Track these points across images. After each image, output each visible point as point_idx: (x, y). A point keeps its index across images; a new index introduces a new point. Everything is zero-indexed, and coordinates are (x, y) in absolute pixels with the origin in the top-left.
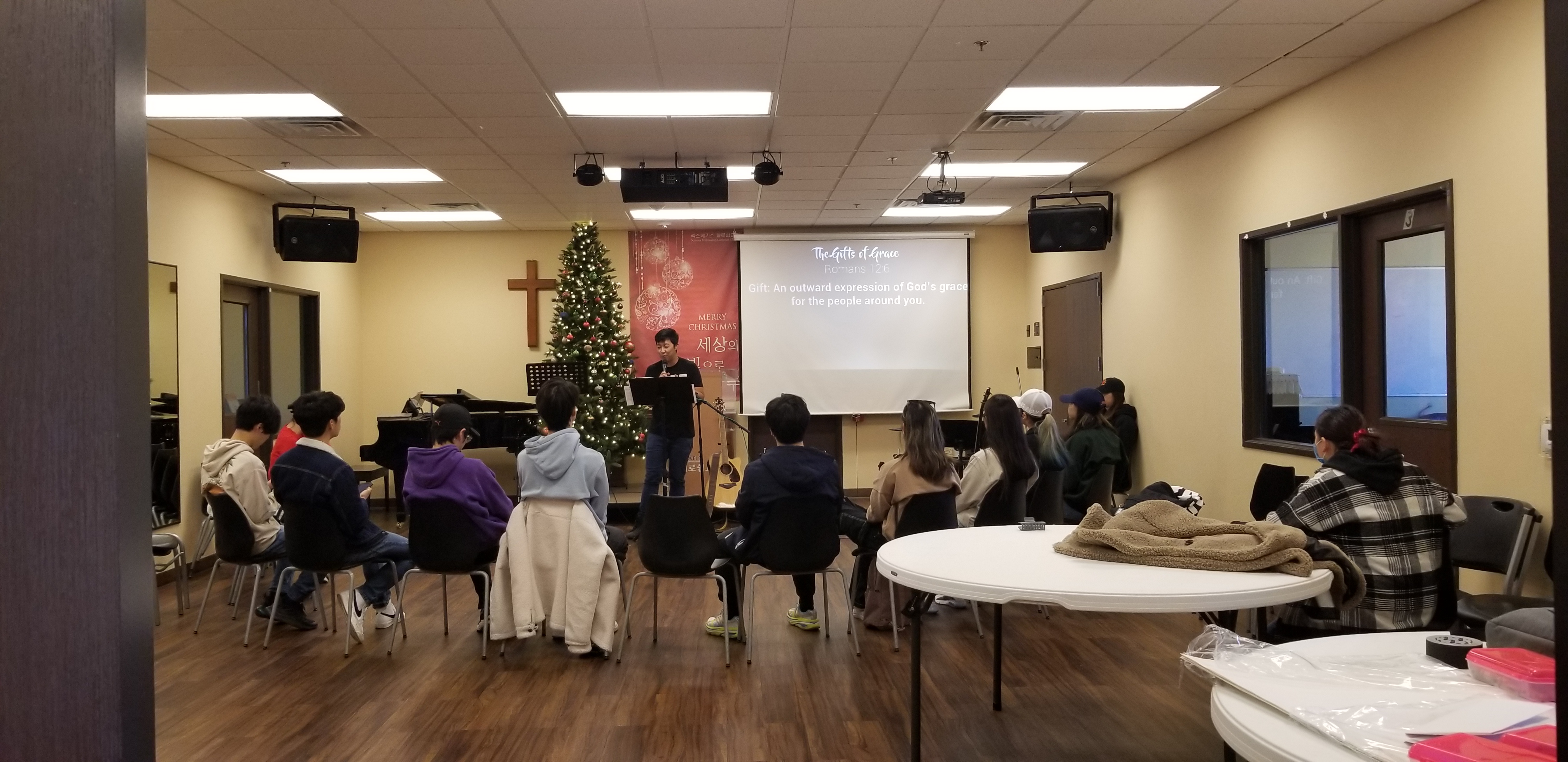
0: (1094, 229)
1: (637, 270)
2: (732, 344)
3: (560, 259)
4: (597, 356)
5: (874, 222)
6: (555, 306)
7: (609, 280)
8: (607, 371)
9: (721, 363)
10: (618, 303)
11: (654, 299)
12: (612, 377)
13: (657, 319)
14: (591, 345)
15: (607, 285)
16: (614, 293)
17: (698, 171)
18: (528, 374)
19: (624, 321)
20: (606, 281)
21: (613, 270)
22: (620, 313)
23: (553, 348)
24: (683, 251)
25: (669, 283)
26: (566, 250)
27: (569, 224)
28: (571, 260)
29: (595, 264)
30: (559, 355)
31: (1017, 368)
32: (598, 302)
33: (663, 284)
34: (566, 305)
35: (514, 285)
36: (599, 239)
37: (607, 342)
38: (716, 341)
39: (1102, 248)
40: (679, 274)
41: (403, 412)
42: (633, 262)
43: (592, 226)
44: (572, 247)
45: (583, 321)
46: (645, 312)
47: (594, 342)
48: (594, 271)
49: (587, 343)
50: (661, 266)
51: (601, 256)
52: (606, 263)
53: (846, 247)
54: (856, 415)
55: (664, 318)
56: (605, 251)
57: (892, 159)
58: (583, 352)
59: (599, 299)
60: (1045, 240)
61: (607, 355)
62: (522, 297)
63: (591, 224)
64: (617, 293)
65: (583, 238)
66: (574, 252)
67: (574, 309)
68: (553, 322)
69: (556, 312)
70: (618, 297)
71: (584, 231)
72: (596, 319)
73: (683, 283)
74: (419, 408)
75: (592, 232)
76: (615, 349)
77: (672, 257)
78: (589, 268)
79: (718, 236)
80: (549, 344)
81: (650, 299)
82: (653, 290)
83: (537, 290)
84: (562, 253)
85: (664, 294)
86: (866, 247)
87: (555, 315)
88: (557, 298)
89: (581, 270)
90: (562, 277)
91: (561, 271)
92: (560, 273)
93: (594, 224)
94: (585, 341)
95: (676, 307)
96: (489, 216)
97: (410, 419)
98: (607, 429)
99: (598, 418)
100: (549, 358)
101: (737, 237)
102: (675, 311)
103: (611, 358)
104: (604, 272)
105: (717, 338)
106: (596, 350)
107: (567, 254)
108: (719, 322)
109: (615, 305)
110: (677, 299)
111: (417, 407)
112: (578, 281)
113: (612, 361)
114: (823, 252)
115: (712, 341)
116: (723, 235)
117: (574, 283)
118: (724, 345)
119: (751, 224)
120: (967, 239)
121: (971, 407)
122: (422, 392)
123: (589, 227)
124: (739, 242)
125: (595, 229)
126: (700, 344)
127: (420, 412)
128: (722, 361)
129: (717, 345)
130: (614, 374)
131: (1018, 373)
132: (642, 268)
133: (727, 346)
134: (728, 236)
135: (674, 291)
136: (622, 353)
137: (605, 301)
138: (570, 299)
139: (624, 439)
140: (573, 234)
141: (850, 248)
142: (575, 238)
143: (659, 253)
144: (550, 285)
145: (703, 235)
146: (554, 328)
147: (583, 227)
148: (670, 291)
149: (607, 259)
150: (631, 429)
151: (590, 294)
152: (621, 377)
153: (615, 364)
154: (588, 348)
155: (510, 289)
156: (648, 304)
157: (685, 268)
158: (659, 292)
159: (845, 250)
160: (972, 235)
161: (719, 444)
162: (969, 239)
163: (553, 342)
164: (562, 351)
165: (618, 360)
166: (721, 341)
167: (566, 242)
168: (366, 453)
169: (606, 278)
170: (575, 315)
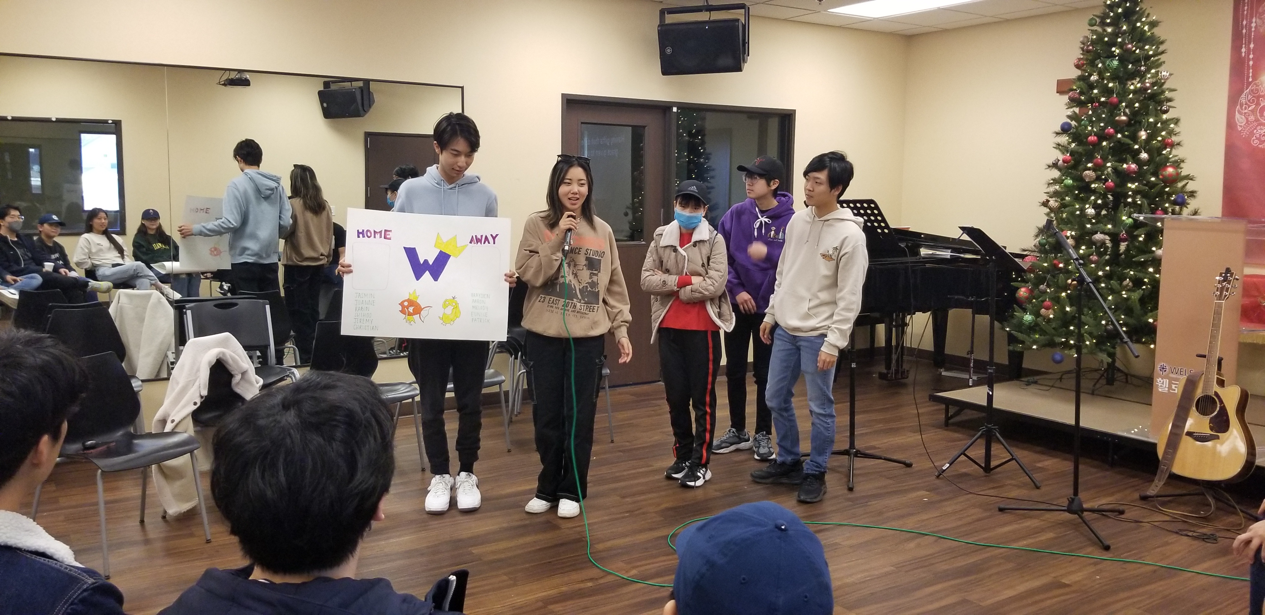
1: (1243, 50)
28: (1092, 42)
35: (1062, 88)
42: (1239, 38)
45: (1090, 134)
46: (1252, 118)
47: (1099, 167)
52: (1149, 42)
72: (1106, 131)
81: (1261, 96)
89: (1099, 57)
92: (1078, 64)
106: (1102, 178)
112: (1094, 74)
117: (1089, 77)
154: (1090, 177)
155: (1056, 93)
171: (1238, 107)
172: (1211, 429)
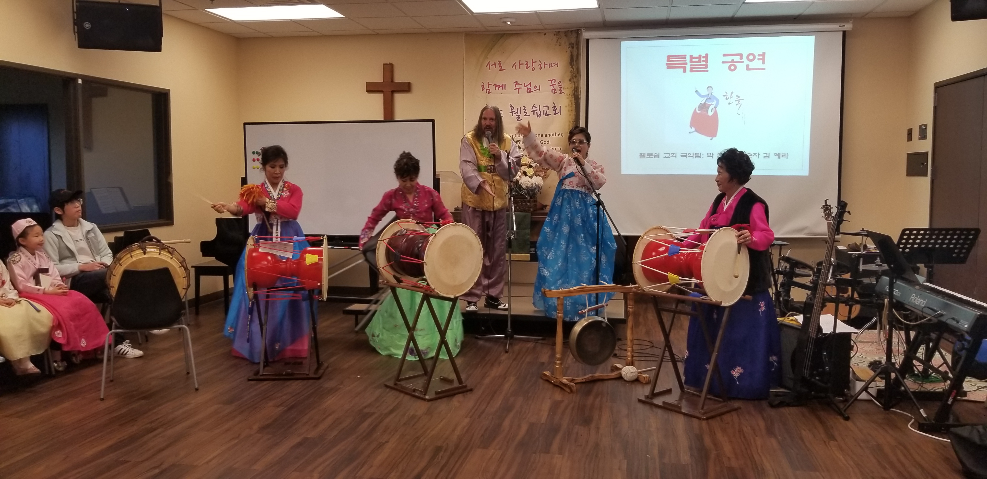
5: (736, 13)
35: (371, 88)
60: (973, 5)
62: (382, 99)
83: (393, 92)
96: (325, 12)
119: (600, 19)
120: (842, 32)
124: (588, 41)
144: (405, 88)
155: (369, 91)
160: (848, 27)
162: (844, 33)
168: (207, 249)
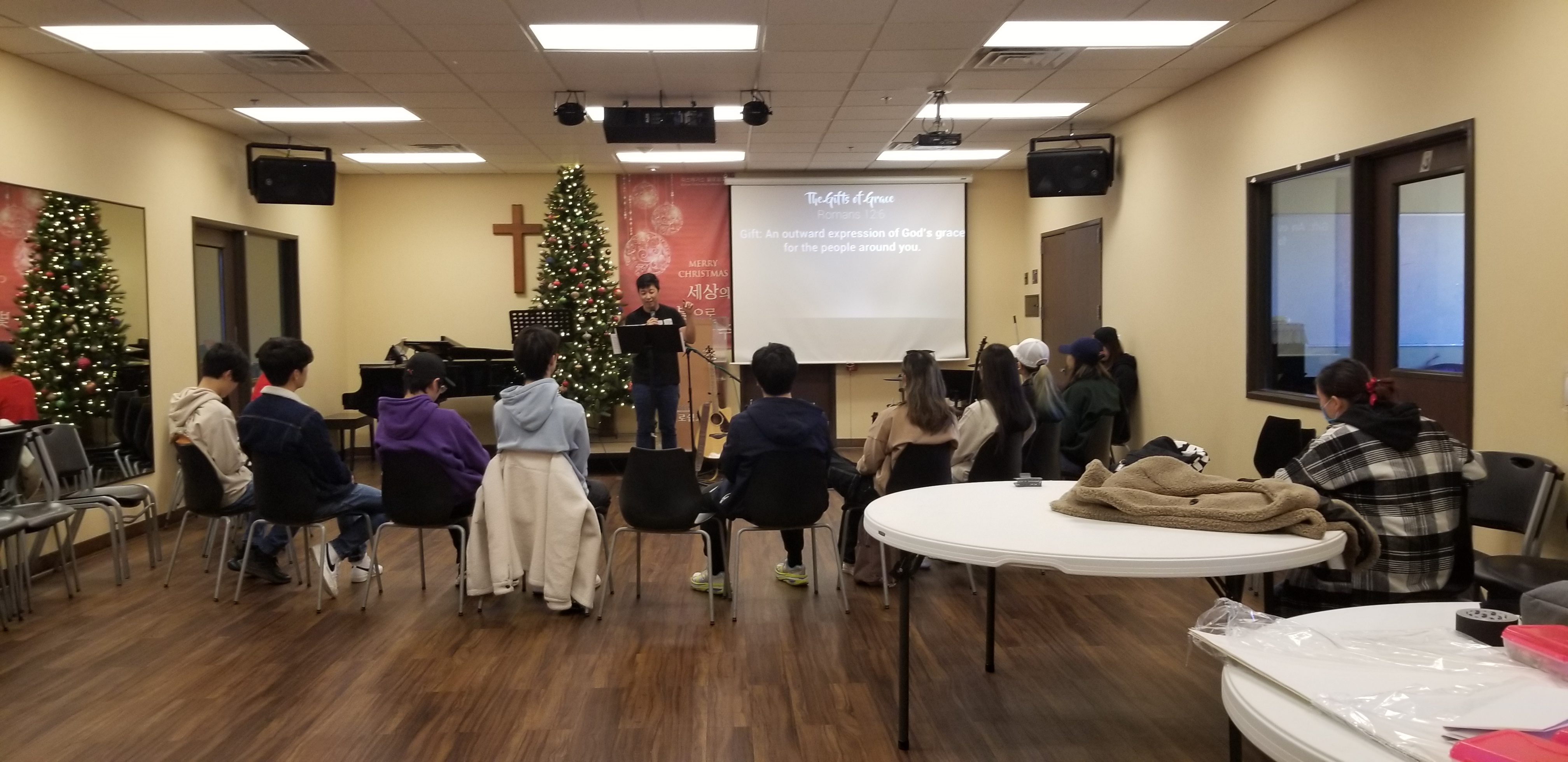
0: (1094, 173)
1: (625, 215)
2: (723, 291)
3: (546, 203)
4: (585, 303)
5: (869, 165)
6: (541, 252)
7: (596, 225)
8: (595, 319)
9: (712, 310)
10: (605, 249)
11: (643, 245)
12: (599, 325)
13: (647, 265)
14: (577, 291)
15: (594, 230)
16: (602, 239)
17: (684, 110)
18: (512, 321)
19: (613, 267)
20: (593, 226)
21: (600, 215)
22: (608, 259)
23: (539, 295)
24: (672, 195)
25: (659, 229)
26: (552, 194)
27: (554, 167)
28: (557, 204)
29: (580, 208)
30: (546, 302)
31: (1015, 317)
32: (585, 248)
33: (652, 229)
34: (553, 251)
35: (499, 230)
36: (585, 182)
37: (594, 288)
38: (707, 289)
39: (1102, 192)
40: (669, 220)
41: (387, 359)
42: (622, 207)
43: (579, 169)
44: (558, 190)
45: (570, 267)
46: (634, 258)
47: (582, 289)
48: (581, 215)
49: (574, 290)
50: (650, 211)
51: (588, 200)
52: (593, 207)
53: (840, 192)
54: (850, 364)
55: (653, 265)
56: (592, 195)
57: (887, 98)
58: (570, 299)
59: (587, 245)
60: (1045, 184)
61: (595, 302)
62: (507, 242)
63: (577, 166)
64: (605, 238)
65: (569, 181)
66: (560, 195)
67: (560, 254)
68: (540, 268)
69: (542, 258)
70: (605, 243)
71: (570, 174)
72: (583, 265)
73: (673, 228)
74: (403, 355)
75: (578, 175)
76: (603, 296)
77: (662, 201)
78: (575, 213)
79: (709, 180)
80: (535, 290)
81: (639, 245)
82: (643, 235)
83: (524, 234)
84: (548, 197)
85: (653, 240)
86: (861, 192)
87: (542, 261)
88: (544, 243)
89: (567, 215)
90: (548, 222)
91: (547, 215)
92: (546, 218)
93: (581, 166)
94: (572, 288)
95: (666, 253)
96: (472, 158)
97: (393, 367)
98: (595, 378)
99: (586, 366)
100: (535, 305)
101: (728, 181)
102: (665, 257)
103: (599, 304)
104: (590, 217)
105: (708, 286)
106: (583, 296)
107: (553, 198)
108: (710, 268)
109: (602, 251)
110: (667, 245)
111: (401, 354)
112: (565, 226)
113: (600, 308)
114: (816, 197)
115: (704, 288)
116: (714, 179)
117: (560, 227)
118: (715, 292)
119: (742, 167)
120: (964, 184)
121: (967, 357)
122: (405, 339)
123: (575, 170)
124: (730, 186)
125: (581, 172)
126: (691, 292)
127: (404, 359)
128: (714, 309)
129: (708, 292)
130: (603, 322)
131: (1015, 322)
132: (631, 213)
133: (718, 293)
134: (719, 180)
135: (663, 236)
136: (611, 301)
137: (593, 247)
138: (556, 245)
139: (614, 389)
140: (559, 177)
141: (844, 193)
142: (561, 181)
143: (648, 198)
144: (536, 230)
145: (693, 179)
146: (540, 274)
147: (568, 170)
148: (660, 238)
149: (594, 203)
150: (621, 377)
151: (577, 240)
152: (610, 325)
153: (604, 312)
154: (574, 295)
155: (496, 233)
156: (637, 250)
157: (675, 213)
158: (649, 238)
159: (839, 195)
160: (969, 179)
161: (709, 394)
162: (966, 184)
163: (539, 289)
164: (550, 299)
165: (606, 307)
166: (712, 288)
167: (552, 185)
168: (349, 401)
169: (592, 222)
170: (562, 261)
171: (625, 251)
172: (722, 431)
